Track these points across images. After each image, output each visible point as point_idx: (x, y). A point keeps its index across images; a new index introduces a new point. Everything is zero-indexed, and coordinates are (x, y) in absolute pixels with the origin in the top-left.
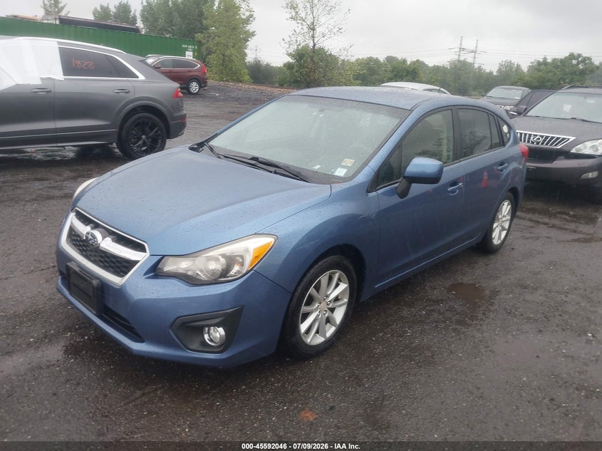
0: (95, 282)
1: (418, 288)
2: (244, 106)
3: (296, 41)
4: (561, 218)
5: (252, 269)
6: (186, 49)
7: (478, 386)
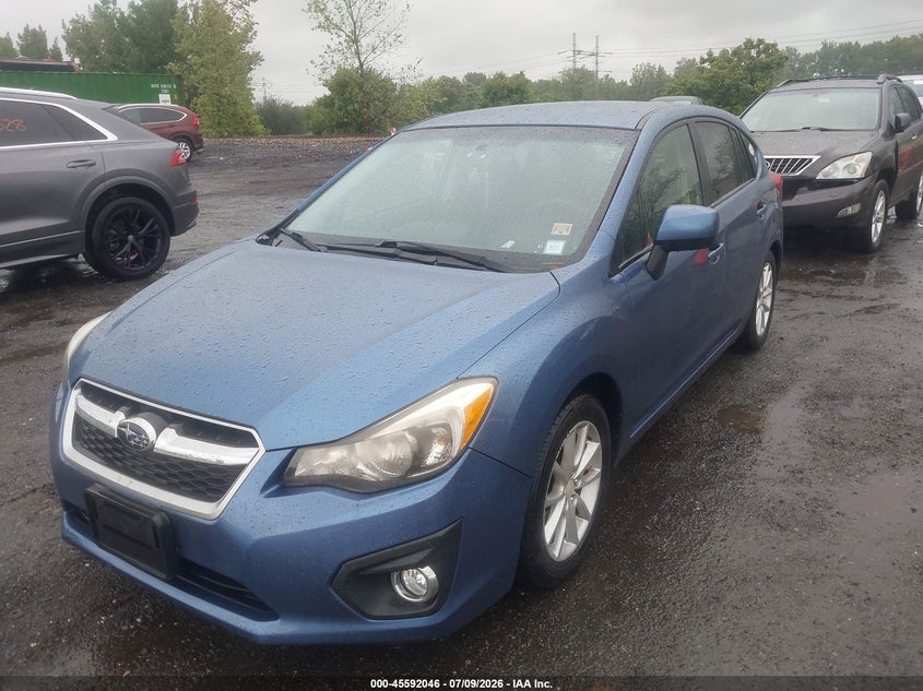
0: (157, 519)
1: (675, 426)
2: (271, 170)
3: (333, 63)
4: (822, 281)
5: (467, 447)
6: (159, 91)
7: (853, 580)
